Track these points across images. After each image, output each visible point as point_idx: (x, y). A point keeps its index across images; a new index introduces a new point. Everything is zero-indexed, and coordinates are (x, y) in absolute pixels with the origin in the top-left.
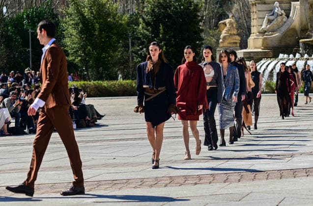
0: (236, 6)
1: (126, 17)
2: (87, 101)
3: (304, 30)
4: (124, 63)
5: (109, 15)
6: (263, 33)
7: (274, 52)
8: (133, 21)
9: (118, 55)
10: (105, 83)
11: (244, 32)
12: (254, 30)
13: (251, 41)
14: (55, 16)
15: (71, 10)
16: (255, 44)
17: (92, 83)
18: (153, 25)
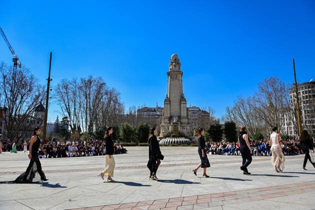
0: (157, 127)
1: (133, 129)
2: (124, 147)
3: (172, 133)
4: (132, 139)
5: (130, 128)
6: (163, 133)
7: (165, 137)
8: (135, 130)
9: (132, 137)
10: (128, 143)
11: (159, 133)
12: (161, 132)
13: (160, 134)
14: (118, 128)
15: (122, 127)
16: (161, 135)
17: (126, 143)
18: (139, 131)
